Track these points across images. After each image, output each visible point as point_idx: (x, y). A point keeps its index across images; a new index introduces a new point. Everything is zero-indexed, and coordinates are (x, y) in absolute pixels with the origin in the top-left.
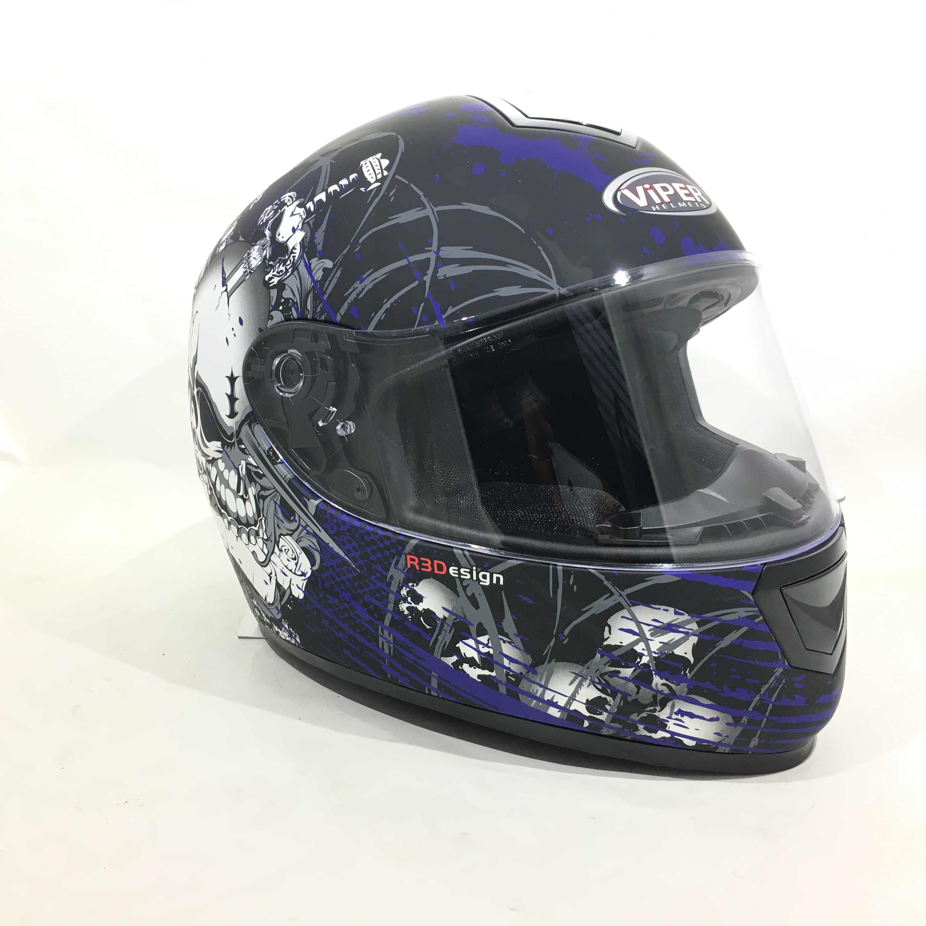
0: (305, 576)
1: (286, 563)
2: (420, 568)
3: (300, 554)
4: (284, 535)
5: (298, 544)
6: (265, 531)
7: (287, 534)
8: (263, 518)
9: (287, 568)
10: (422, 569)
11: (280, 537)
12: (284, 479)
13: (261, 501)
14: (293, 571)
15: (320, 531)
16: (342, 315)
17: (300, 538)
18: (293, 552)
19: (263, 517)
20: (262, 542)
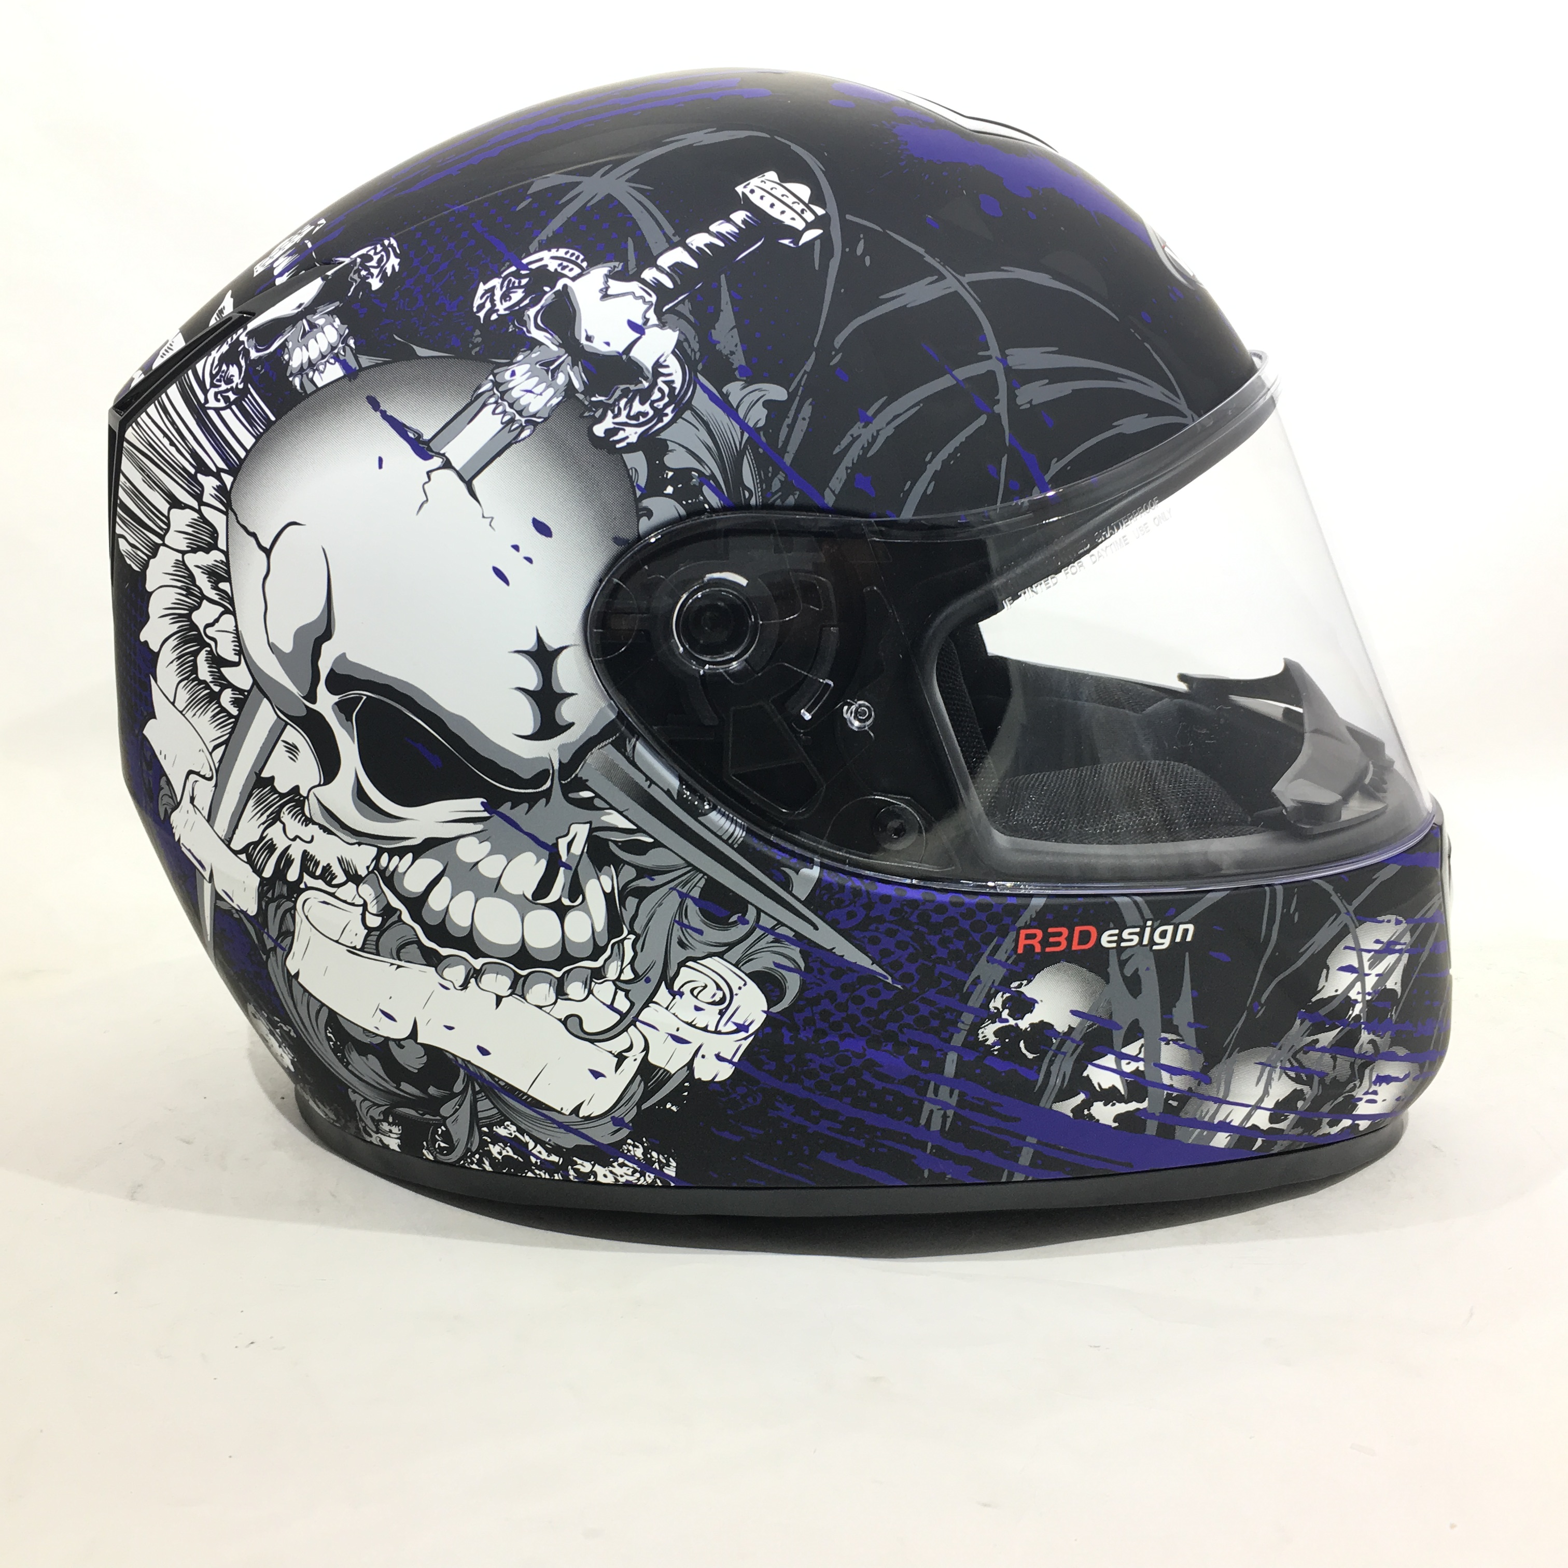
0: (747, 1032)
1: (690, 1015)
2: (1043, 947)
3: (740, 988)
4: (695, 960)
5: (739, 969)
6: (632, 963)
7: (710, 955)
8: (632, 937)
9: (694, 1026)
10: (1048, 950)
11: (682, 964)
12: (726, 842)
13: (631, 902)
14: (712, 1028)
15: (816, 928)
16: (837, 492)
17: (752, 954)
18: (719, 988)
19: (629, 934)
20: (614, 988)
